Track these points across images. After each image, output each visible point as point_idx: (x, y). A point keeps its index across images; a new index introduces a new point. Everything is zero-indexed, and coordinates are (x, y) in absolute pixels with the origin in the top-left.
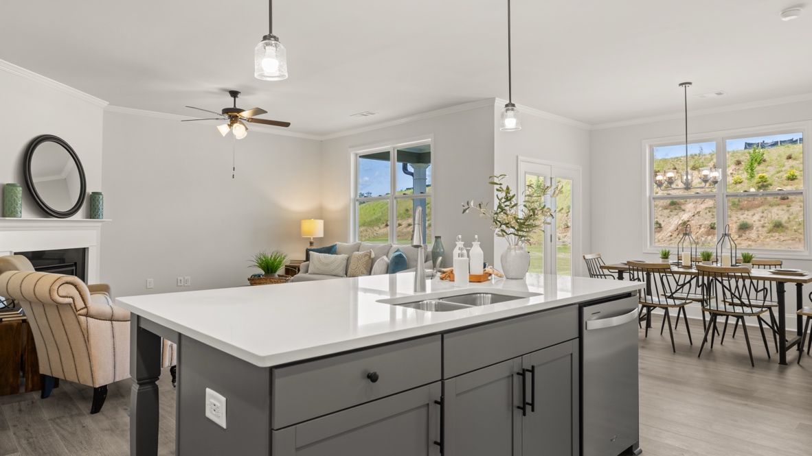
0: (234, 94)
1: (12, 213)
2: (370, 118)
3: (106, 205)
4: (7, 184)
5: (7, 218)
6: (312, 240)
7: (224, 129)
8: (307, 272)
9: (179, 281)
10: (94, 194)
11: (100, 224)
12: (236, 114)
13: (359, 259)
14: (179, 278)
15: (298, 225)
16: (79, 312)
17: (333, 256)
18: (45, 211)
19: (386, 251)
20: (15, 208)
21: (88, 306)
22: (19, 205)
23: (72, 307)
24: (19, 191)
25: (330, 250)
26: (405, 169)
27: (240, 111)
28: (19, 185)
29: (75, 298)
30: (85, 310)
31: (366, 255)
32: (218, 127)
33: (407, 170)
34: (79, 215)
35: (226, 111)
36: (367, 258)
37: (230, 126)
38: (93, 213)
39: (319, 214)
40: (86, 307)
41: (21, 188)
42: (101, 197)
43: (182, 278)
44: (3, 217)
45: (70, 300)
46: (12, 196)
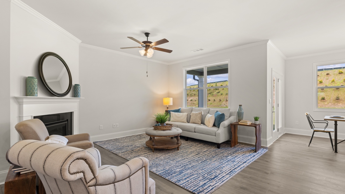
0: (147, 34)
1: (31, 94)
2: (201, 52)
3: (82, 91)
4: (28, 77)
5: (28, 97)
6: (168, 106)
7: (142, 52)
8: (169, 121)
9: (114, 126)
10: (76, 85)
11: (79, 100)
12: (149, 44)
13: (196, 115)
14: (114, 124)
15: (162, 100)
16: (89, 184)
17: (181, 114)
18: (51, 93)
19: (208, 112)
20: (33, 91)
21: (96, 175)
22: (36, 89)
23: (83, 181)
24: (36, 81)
25: (178, 111)
26: (194, 78)
27: (150, 43)
28: (35, 77)
29: (86, 172)
30: (94, 181)
31: (200, 113)
32: (139, 51)
33: (195, 78)
34: (69, 96)
35: (144, 42)
36: (200, 115)
37: (146, 50)
38: (76, 94)
39: (169, 95)
40: (95, 177)
41: (37, 80)
42: (79, 86)
43: (115, 124)
44: (26, 96)
45: (81, 175)
46: (31, 84)
